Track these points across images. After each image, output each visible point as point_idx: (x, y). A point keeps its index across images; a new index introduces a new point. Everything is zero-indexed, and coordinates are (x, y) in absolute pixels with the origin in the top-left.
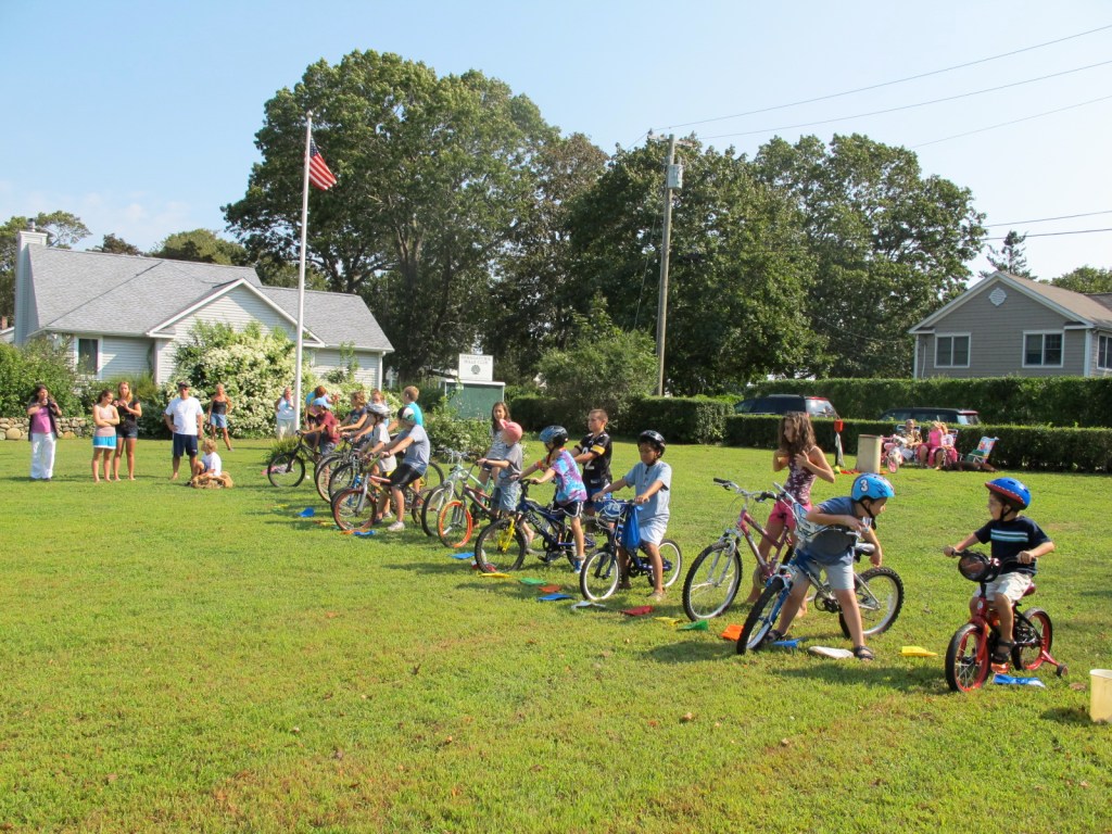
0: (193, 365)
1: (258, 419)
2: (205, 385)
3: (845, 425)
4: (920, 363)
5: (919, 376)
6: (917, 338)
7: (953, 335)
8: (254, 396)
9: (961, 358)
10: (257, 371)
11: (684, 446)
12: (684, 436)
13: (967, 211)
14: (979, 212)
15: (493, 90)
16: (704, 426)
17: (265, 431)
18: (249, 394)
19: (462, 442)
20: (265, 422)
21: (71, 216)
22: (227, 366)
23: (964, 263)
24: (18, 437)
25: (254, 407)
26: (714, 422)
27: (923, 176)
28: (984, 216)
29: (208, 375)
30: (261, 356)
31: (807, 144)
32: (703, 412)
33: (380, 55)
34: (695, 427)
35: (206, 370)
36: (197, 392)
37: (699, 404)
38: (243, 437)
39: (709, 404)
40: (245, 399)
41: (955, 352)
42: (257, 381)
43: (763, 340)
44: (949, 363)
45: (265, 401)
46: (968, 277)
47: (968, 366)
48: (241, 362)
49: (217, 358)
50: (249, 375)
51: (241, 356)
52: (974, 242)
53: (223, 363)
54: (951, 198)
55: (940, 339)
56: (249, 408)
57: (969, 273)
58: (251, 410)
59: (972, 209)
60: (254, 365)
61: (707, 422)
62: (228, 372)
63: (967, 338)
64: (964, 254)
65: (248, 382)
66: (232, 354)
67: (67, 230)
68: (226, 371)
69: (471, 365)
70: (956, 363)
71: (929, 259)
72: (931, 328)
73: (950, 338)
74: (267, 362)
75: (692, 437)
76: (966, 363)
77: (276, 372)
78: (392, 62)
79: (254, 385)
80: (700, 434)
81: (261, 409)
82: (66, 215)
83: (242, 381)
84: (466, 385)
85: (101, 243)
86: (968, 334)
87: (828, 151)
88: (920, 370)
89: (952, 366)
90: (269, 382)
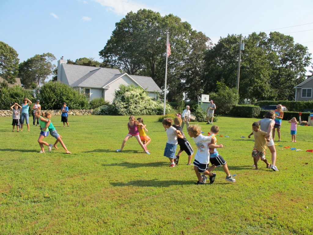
0: (121, 96)
1: (138, 110)
2: (125, 101)
3: (302, 114)
4: (297, 96)
5: (297, 100)
6: (296, 89)
7: (307, 89)
8: (137, 104)
9: (309, 95)
10: (137, 98)
11: (249, 118)
12: (248, 116)
13: (306, 53)
14: (310, 53)
15: (177, 20)
16: (254, 113)
17: (140, 113)
18: (136, 104)
19: (204, 117)
20: (140, 111)
21: (52, 54)
22: (130, 96)
23: (304, 68)
24: (78, 114)
25: (137, 107)
26: (256, 112)
27: (295, 44)
28: (311, 54)
29: (126, 99)
30: (138, 94)
31: (262, 34)
32: (254, 110)
33: (147, 10)
34: (252, 113)
35: (125, 97)
36: (123, 103)
37: (253, 108)
38: (135, 115)
39: (255, 107)
40: (135, 105)
41: (307, 93)
42: (138, 100)
43: (260, 90)
44: (306, 96)
45: (140, 105)
46: (306, 72)
47: (311, 97)
48: (134, 95)
49: (127, 94)
50: (136, 99)
51: (133, 94)
52: (307, 62)
53: (129, 96)
54: (302, 49)
55: (303, 90)
56: (136, 107)
57: (306, 71)
58: (136, 108)
59: (308, 52)
60: (137, 96)
61: (255, 112)
62: (131, 98)
63: (311, 89)
64: (305, 65)
65: (136, 101)
66: (131, 93)
67: (50, 58)
68: (130, 98)
69: (204, 97)
70: (308, 96)
71: (294, 67)
72: (300, 87)
73: (306, 90)
74: (140, 95)
75: (251, 116)
76: (311, 96)
77: (142, 98)
78: (151, 13)
79: (137, 101)
80: (252, 115)
81: (139, 108)
82: (50, 54)
83: (134, 100)
84: (203, 102)
85: (67, 62)
86: (312, 88)
87: (269, 37)
88: (297, 98)
89: (306, 97)
90: (141, 101)
